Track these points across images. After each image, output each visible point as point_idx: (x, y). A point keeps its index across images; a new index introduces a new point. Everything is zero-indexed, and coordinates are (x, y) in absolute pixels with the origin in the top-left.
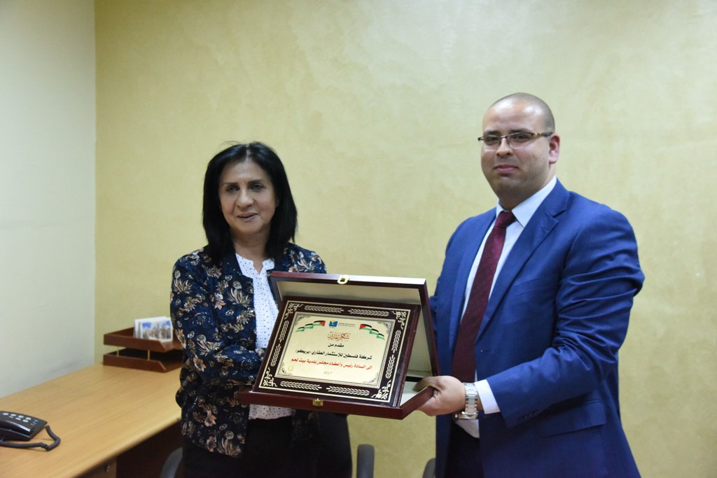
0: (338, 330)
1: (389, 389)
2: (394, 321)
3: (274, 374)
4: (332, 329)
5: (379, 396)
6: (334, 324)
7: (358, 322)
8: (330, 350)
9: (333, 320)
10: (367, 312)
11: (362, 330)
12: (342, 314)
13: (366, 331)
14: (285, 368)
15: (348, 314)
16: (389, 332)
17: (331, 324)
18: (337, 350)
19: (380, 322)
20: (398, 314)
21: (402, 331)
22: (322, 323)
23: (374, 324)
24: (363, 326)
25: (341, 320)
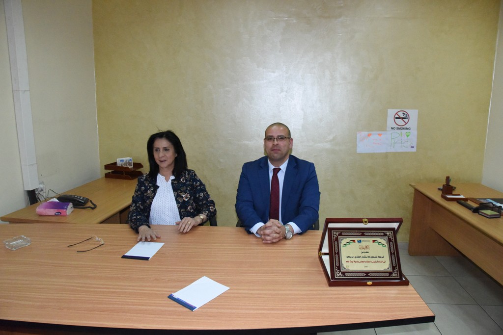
0: (363, 244)
1: (397, 271)
2: (387, 237)
3: (340, 270)
4: (359, 244)
5: (394, 275)
6: (359, 242)
7: (371, 239)
8: (364, 255)
9: (359, 239)
10: (373, 234)
11: (374, 243)
12: (361, 235)
13: (376, 244)
14: (345, 266)
15: (364, 235)
16: (387, 243)
17: (358, 242)
18: (367, 255)
19: (381, 238)
20: (388, 233)
21: (393, 242)
22: (354, 241)
23: (379, 240)
24: (374, 241)
25: (362, 239)
